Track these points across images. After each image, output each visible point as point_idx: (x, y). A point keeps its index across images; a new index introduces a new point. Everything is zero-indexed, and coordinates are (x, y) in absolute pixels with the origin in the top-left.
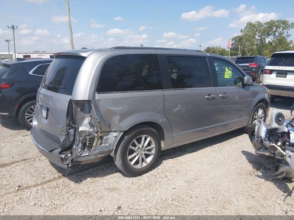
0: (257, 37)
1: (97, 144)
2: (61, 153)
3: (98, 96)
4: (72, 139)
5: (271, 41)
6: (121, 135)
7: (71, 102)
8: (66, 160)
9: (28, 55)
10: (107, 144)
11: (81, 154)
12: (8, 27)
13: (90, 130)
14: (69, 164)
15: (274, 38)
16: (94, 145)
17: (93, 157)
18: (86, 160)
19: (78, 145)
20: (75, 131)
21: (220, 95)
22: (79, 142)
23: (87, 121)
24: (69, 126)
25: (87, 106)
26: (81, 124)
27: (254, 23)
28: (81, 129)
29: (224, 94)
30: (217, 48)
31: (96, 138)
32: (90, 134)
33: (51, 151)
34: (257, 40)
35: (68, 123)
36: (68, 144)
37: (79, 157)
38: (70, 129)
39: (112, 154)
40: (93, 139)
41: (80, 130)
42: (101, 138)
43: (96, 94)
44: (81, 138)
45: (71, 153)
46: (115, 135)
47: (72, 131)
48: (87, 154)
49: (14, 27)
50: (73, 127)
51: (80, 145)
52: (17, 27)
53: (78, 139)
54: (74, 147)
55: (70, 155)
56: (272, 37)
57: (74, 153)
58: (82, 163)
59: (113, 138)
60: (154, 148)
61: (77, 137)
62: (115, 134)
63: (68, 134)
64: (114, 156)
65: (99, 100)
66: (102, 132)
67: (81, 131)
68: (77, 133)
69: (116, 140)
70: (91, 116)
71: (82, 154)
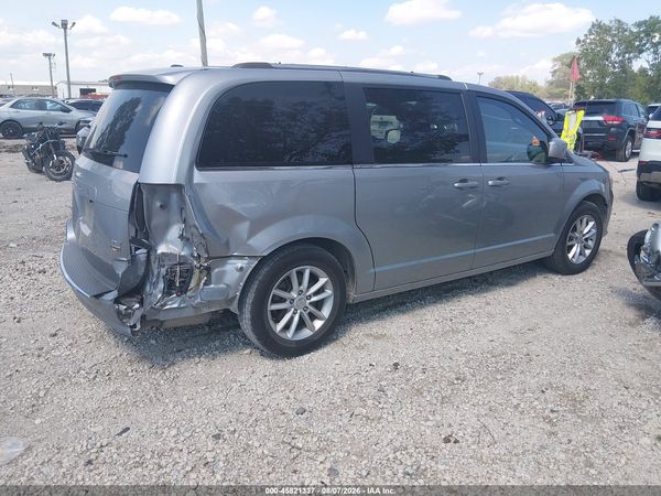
0: (613, 56)
1: (198, 285)
2: (117, 301)
3: (199, 177)
4: (141, 271)
5: (646, 66)
6: (253, 266)
7: (138, 187)
8: (129, 316)
9: (91, 87)
10: (222, 286)
11: (163, 306)
12: (54, 23)
13: (183, 254)
14: (135, 326)
15: (655, 59)
16: (192, 285)
17: (190, 313)
18: (175, 319)
19: (155, 285)
20: (148, 253)
21: (490, 182)
22: (158, 278)
23: (175, 231)
24: (136, 242)
25: (174, 197)
26: (162, 238)
27: (607, 23)
28: (162, 249)
29: (500, 179)
30: (517, 78)
31: (197, 271)
32: (182, 261)
33: (98, 296)
34: (613, 64)
35: (133, 234)
36: (133, 282)
37: (159, 310)
38: (137, 249)
39: (234, 308)
40: (190, 272)
41: (159, 252)
42: (208, 269)
43: (196, 170)
44: (163, 271)
45: (141, 303)
46: (239, 265)
47: (142, 252)
48: (176, 306)
49: (66, 25)
50: (143, 245)
51: (161, 285)
52: (74, 24)
53: (156, 273)
54: (148, 288)
55: (137, 306)
56: (651, 58)
57: (146, 302)
58: (167, 325)
59: (234, 271)
60: (329, 297)
61: (155, 266)
62: (240, 263)
63: (133, 260)
64: (237, 312)
65: (201, 185)
66: (209, 258)
67: (163, 253)
68: (152, 258)
69: (240, 278)
70: (184, 221)
71: (165, 305)
